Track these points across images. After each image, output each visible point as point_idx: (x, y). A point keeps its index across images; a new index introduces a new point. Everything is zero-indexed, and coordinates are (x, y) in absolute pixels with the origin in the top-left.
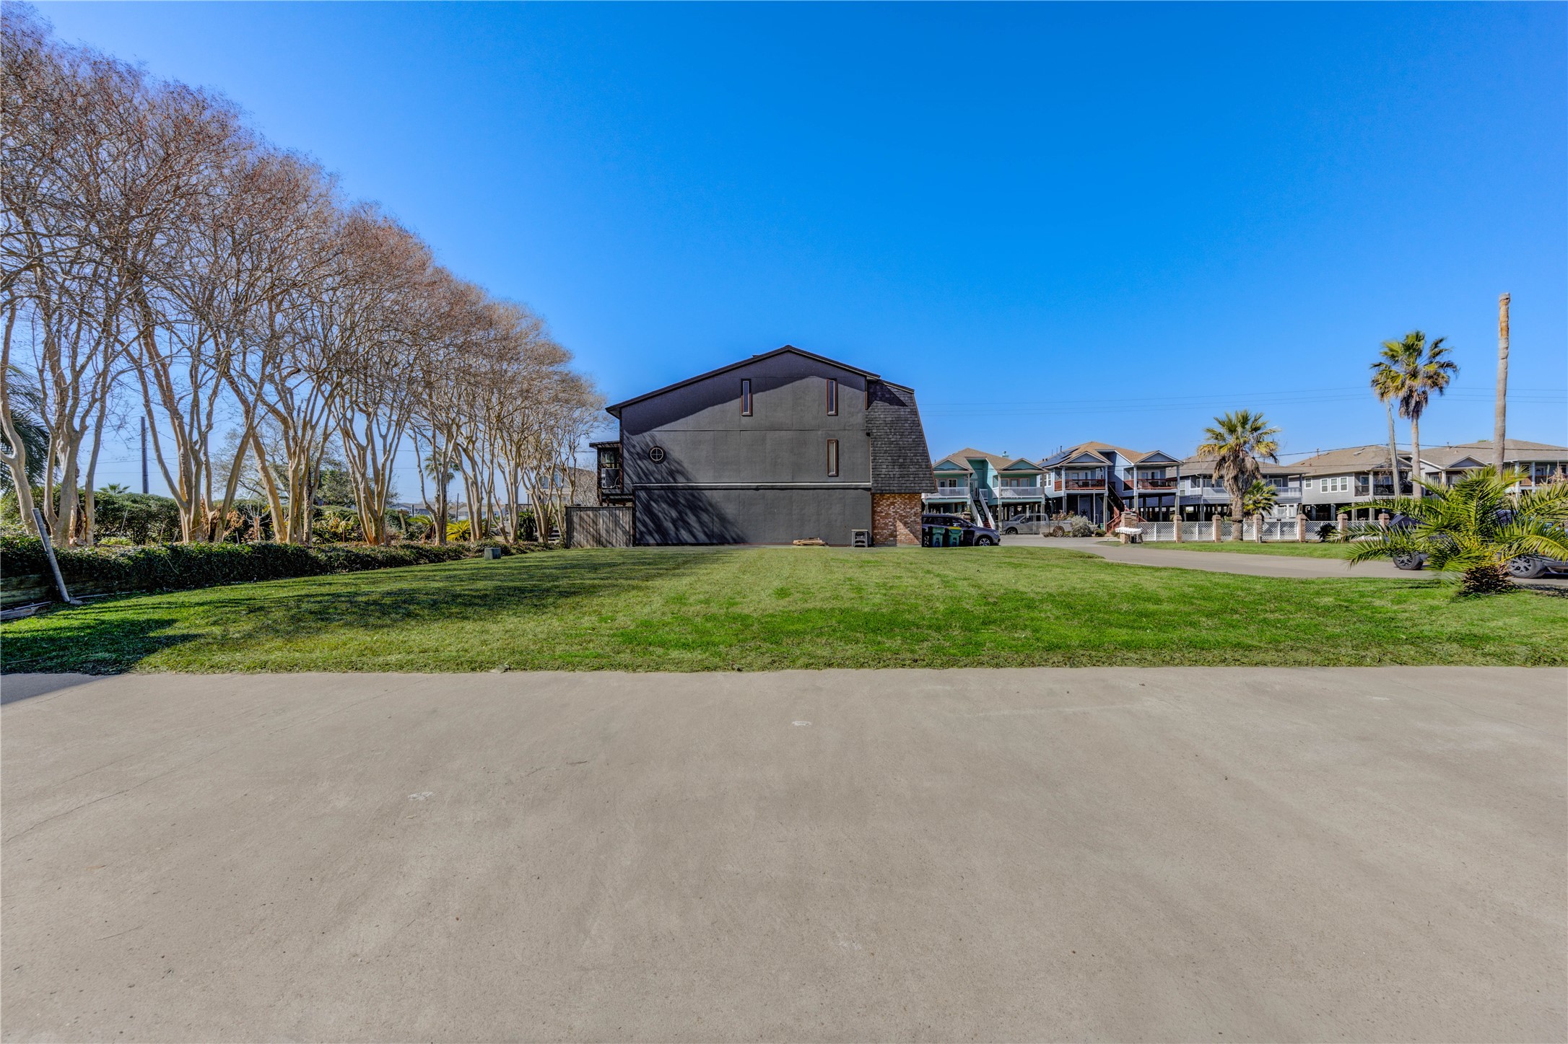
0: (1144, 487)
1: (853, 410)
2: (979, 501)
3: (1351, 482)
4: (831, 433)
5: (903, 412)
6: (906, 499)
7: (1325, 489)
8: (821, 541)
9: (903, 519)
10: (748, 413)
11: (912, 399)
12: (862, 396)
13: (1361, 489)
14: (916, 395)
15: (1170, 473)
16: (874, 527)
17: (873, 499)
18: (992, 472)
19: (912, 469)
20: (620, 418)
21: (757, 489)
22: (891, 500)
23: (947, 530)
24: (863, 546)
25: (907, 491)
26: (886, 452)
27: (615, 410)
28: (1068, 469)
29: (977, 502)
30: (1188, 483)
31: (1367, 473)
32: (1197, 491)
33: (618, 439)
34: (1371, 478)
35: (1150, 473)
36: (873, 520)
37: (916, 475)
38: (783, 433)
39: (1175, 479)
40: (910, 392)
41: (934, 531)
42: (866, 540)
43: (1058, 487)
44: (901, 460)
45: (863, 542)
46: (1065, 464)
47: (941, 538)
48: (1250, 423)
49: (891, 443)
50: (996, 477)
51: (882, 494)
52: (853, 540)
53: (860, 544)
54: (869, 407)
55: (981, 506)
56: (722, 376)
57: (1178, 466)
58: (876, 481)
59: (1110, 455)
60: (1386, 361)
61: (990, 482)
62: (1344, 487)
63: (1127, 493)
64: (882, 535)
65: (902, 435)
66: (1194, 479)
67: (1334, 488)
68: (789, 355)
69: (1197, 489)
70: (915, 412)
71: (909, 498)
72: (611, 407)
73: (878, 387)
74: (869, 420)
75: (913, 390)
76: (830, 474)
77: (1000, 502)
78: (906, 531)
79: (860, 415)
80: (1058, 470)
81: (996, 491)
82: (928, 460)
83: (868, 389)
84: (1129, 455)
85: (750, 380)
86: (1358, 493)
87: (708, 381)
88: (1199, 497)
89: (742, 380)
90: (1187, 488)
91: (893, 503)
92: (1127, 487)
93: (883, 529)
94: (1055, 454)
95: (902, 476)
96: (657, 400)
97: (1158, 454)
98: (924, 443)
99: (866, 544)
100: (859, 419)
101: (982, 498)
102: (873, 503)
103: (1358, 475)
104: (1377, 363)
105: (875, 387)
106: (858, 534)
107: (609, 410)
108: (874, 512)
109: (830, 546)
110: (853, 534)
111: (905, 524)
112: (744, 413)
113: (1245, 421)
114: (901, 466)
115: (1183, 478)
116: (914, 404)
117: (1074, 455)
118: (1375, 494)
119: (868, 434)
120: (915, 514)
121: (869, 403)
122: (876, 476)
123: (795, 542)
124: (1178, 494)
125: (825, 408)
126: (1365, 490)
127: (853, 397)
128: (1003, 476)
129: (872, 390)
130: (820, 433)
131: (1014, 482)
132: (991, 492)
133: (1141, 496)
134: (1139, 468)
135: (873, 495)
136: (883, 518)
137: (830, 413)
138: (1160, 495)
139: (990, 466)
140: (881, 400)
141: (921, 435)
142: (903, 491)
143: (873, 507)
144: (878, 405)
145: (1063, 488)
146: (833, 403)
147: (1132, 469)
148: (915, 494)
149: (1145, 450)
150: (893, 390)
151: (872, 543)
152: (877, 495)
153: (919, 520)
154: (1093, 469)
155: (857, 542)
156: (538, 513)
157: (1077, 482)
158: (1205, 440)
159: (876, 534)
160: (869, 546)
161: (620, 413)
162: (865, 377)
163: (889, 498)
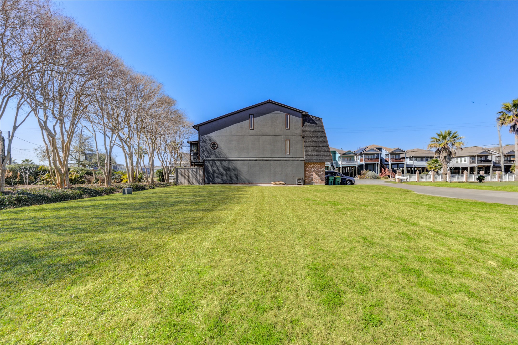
0: (393, 161)
1: (296, 127)
2: (333, 166)
3: (468, 159)
4: (287, 137)
5: (318, 128)
6: (319, 165)
7: (457, 162)
8: (283, 183)
9: (317, 173)
10: (252, 128)
11: (321, 122)
12: (300, 120)
13: (472, 162)
14: (323, 121)
15: (402, 156)
16: (305, 177)
17: (305, 165)
18: (338, 155)
19: (322, 152)
20: (199, 130)
21: (256, 160)
22: (313, 165)
23: (335, 178)
24: (301, 185)
25: (320, 161)
26: (310, 145)
27: (197, 127)
28: (366, 154)
29: (332, 166)
30: (408, 159)
31: (475, 156)
32: (411, 162)
33: (197, 140)
34: (476, 158)
35: (394, 156)
36: (305, 174)
37: (323, 155)
38: (267, 137)
39: (404, 158)
40: (321, 120)
41: (330, 178)
42: (302, 182)
43: (361, 161)
44: (317, 148)
45: (301, 183)
46: (364, 152)
47: (333, 181)
48: (451, 135)
49: (313, 141)
50: (340, 157)
51: (309, 163)
52: (297, 182)
53: (299, 184)
54: (303, 126)
55: (334, 167)
56: (241, 113)
57: (405, 153)
58: (306, 157)
59: (380, 149)
60: (504, 111)
61: (337, 159)
62: (465, 161)
63: (386, 163)
64: (308, 180)
65: (317, 138)
66: (410, 158)
67: (461, 161)
68: (270, 104)
69: (411, 161)
70: (322, 128)
71: (320, 164)
72: (195, 126)
73: (307, 118)
74: (303, 132)
75: (322, 119)
76: (287, 154)
77: (341, 166)
78: (318, 178)
79: (299, 129)
80: (361, 155)
81: (340, 162)
82: (328, 148)
83: (303, 118)
84: (387, 149)
85: (253, 114)
86: (470, 163)
87: (236, 115)
88: (412, 165)
89: (250, 114)
90: (408, 162)
91: (313, 167)
92: (386, 161)
93: (309, 177)
94: (359, 149)
95: (317, 155)
96: (214, 123)
97: (398, 149)
98: (327, 141)
99: (302, 184)
100: (299, 131)
101: (334, 165)
102: (305, 166)
103: (471, 157)
104: (500, 111)
105: (306, 118)
106: (299, 180)
107: (194, 127)
108: (305, 170)
109: (288, 184)
110: (297, 180)
111: (318, 175)
112: (251, 129)
113: (449, 134)
114: (317, 151)
115: (407, 158)
116: (322, 125)
117: (367, 149)
118: (478, 163)
119: (303, 137)
120: (323, 171)
121: (303, 124)
122: (306, 155)
123: (272, 183)
124: (405, 163)
125: (285, 126)
126: (474, 162)
127: (296, 121)
128: (342, 157)
129: (304, 119)
130: (282, 137)
131: (346, 159)
132: (337, 163)
133: (392, 164)
134: (391, 154)
135: (305, 163)
136: (309, 172)
137: (287, 128)
138: (398, 164)
139: (337, 153)
140: (308, 122)
141: (325, 137)
142: (318, 161)
143: (305, 168)
144: (307, 124)
145: (364, 161)
146: (288, 124)
147: (389, 154)
148: (322, 163)
149: (393, 148)
150: (313, 119)
151: (304, 184)
152: (307, 163)
153: (324, 174)
154: (374, 154)
155: (298, 183)
156: (164, 170)
157: (369, 159)
158: (430, 142)
159: (306, 179)
160: (303, 185)
161: (199, 128)
162: (302, 113)
163: (311, 164)
